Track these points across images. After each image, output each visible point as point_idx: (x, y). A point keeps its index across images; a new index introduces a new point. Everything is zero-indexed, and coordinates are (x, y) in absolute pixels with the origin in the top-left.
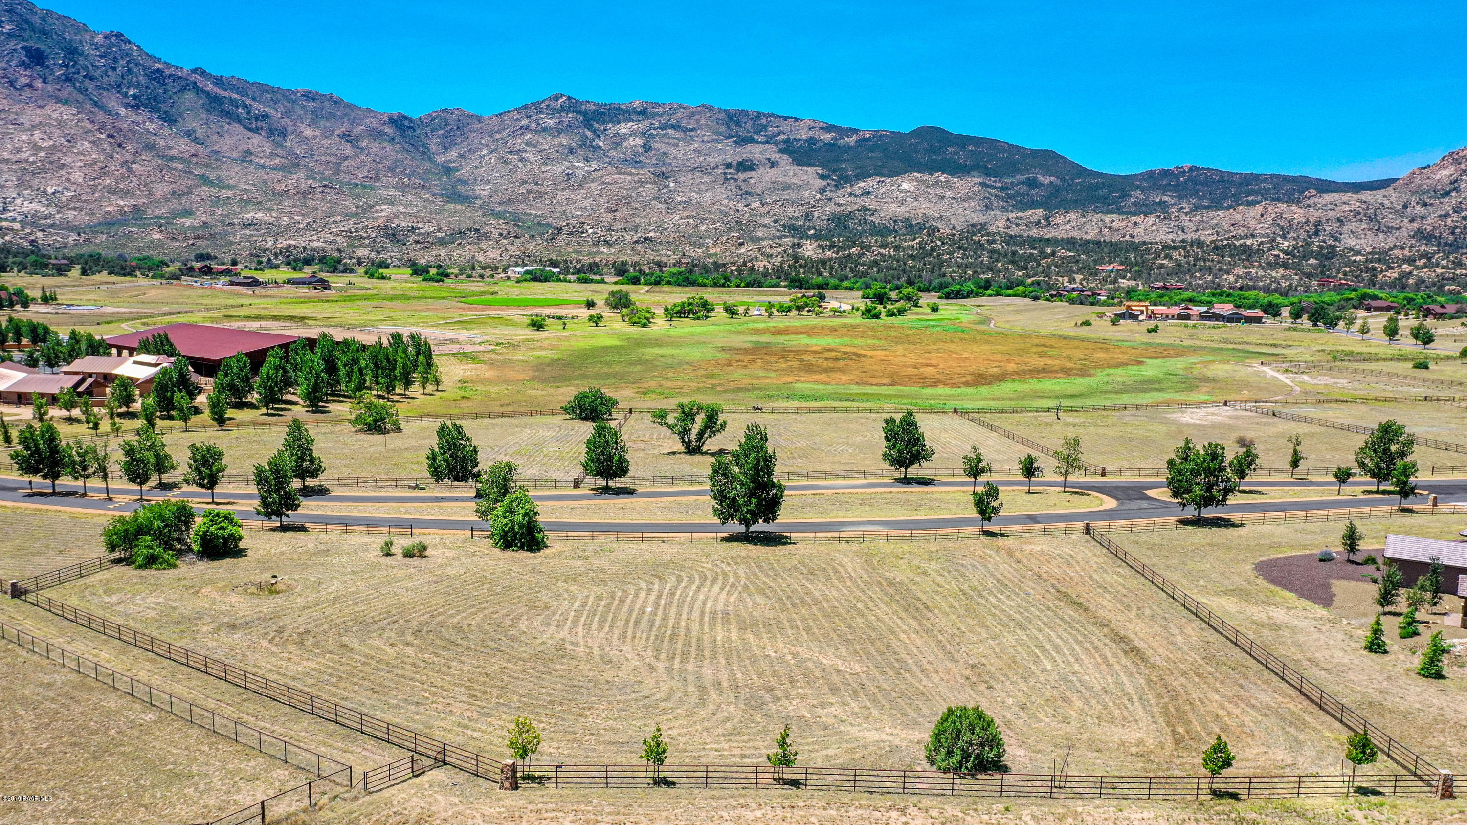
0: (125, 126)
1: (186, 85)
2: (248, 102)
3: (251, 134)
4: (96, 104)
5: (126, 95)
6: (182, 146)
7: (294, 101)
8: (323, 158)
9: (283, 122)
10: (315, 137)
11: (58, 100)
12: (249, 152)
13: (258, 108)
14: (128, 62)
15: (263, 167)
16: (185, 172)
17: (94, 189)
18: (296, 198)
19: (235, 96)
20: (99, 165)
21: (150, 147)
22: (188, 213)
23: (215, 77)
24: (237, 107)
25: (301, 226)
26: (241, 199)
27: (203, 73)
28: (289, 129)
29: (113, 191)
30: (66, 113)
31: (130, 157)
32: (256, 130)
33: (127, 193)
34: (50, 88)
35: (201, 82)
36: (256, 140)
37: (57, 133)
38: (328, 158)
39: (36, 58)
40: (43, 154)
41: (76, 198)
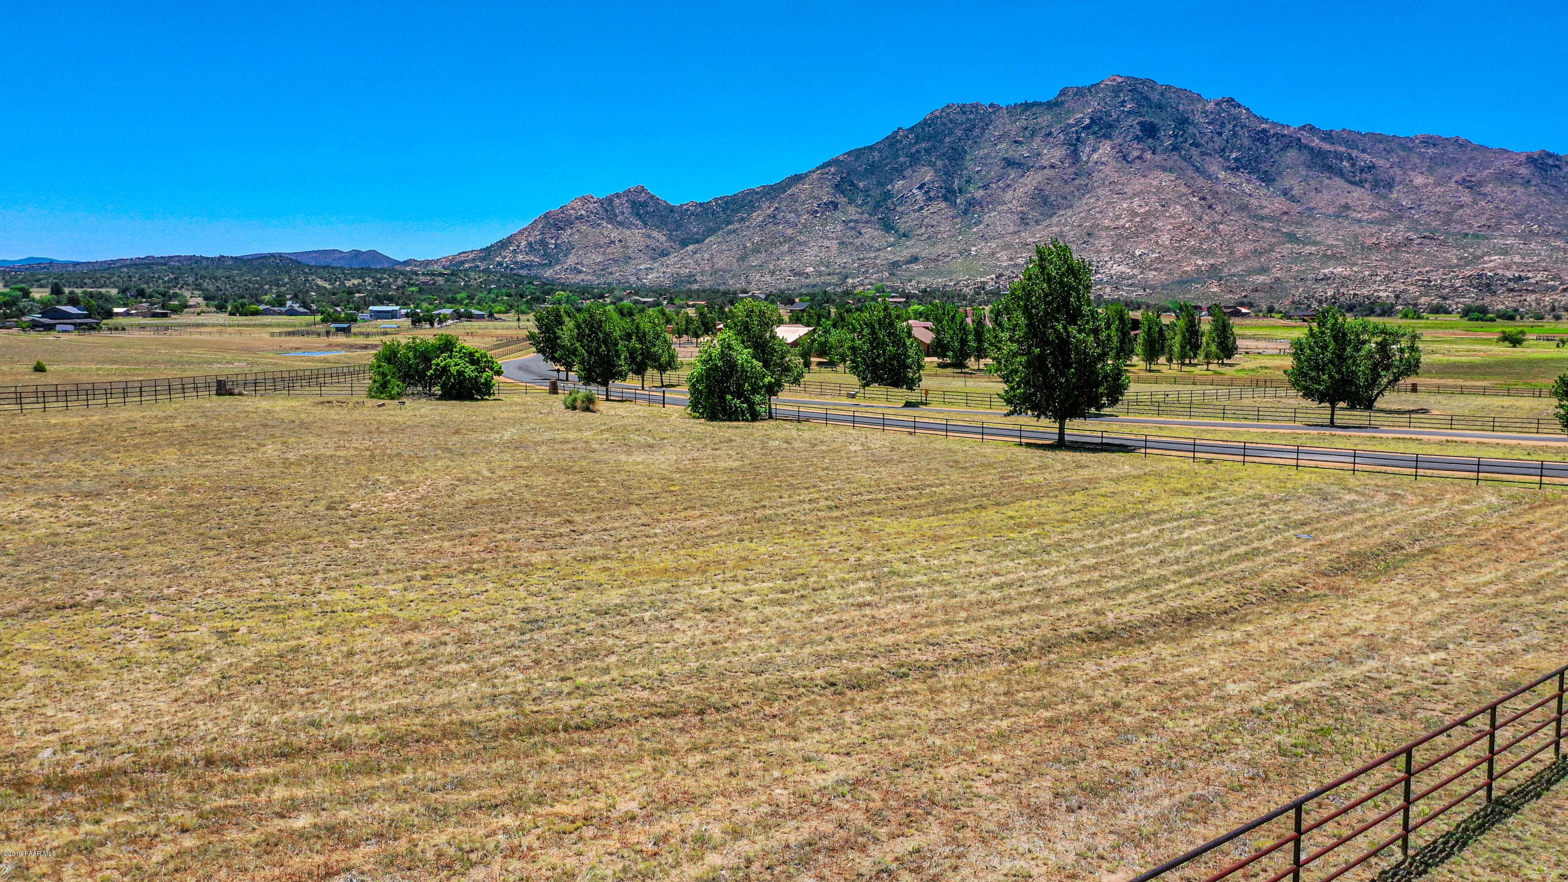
0: (1221, 188)
1: (1291, 142)
2: (1354, 153)
3: (1352, 187)
4: (1197, 169)
5: (1228, 159)
6: (1277, 204)
7: (1410, 149)
8: (1433, 208)
9: (1391, 172)
10: (1426, 185)
11: (1164, 169)
12: (1347, 207)
13: (1365, 159)
14: (1235, 126)
15: (1359, 221)
16: (1273, 230)
17: (1178, 250)
18: (1388, 251)
19: (1342, 149)
20: (1187, 227)
21: (1243, 208)
22: (1263, 270)
23: (1324, 132)
24: (1342, 160)
25: (1378, 278)
26: (1325, 255)
27: (1312, 129)
28: (1398, 179)
29: (1195, 252)
30: (1166, 179)
31: (1217, 218)
32: (1360, 184)
33: (1210, 253)
34: (1157, 158)
35: (1305, 137)
36: (1357, 192)
37: (1154, 199)
38: (1438, 208)
39: (1150, 131)
40: (1138, 219)
41: (1159, 260)
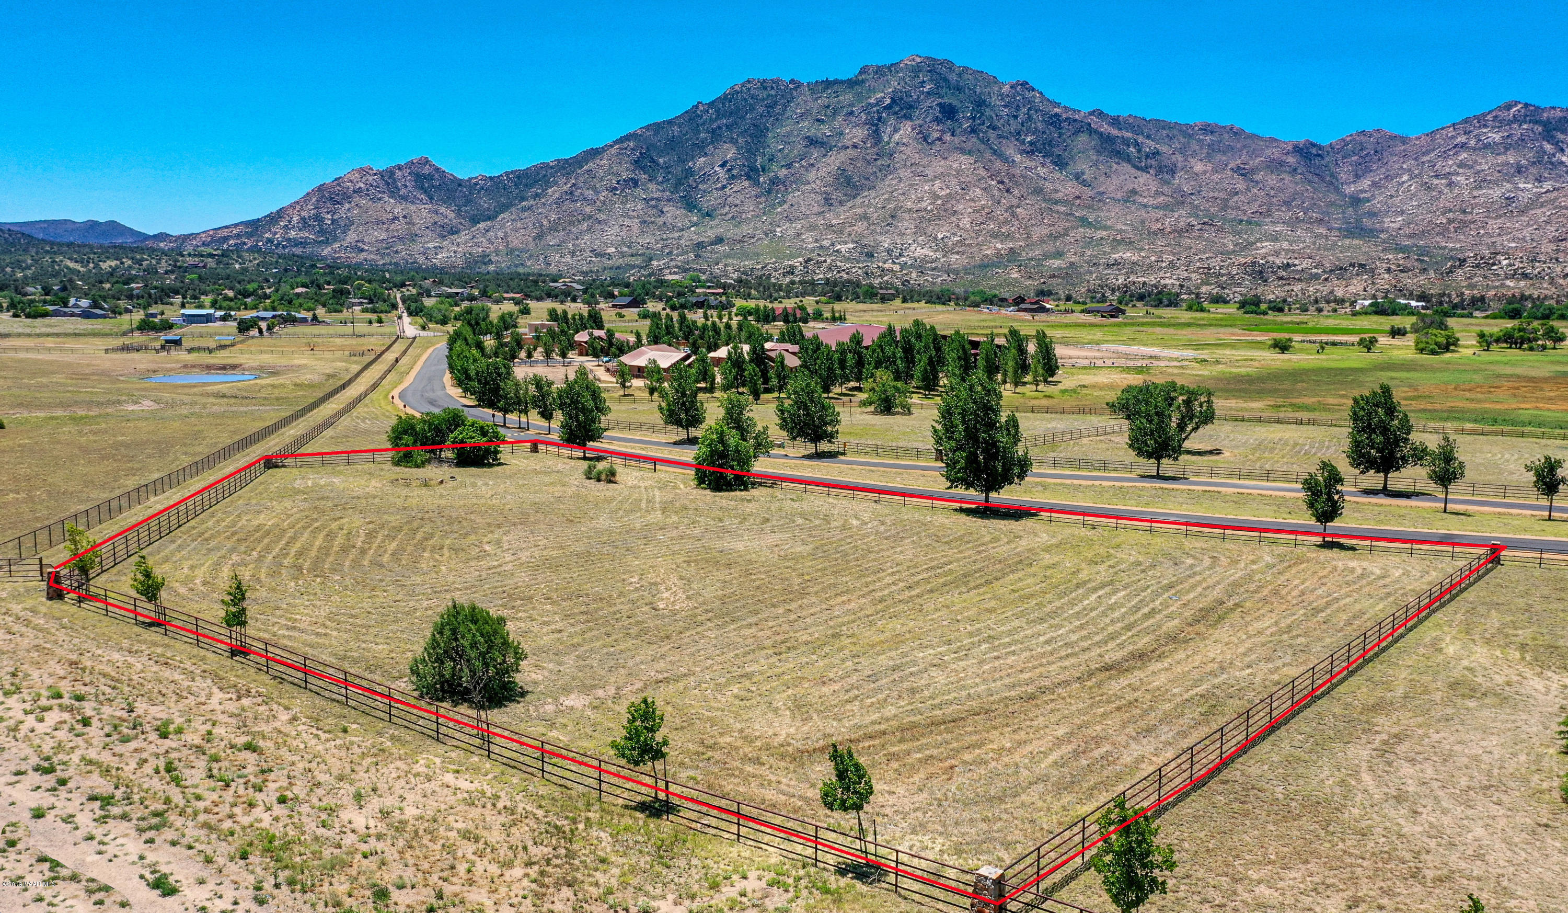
0: (1017, 172)
1: (1081, 126)
2: (1140, 139)
3: (1139, 173)
4: (995, 152)
5: (1023, 142)
6: (1069, 189)
7: (1191, 136)
8: (1211, 194)
9: (1174, 158)
10: (1205, 172)
11: (963, 151)
12: (1134, 192)
13: (1149, 145)
14: (1029, 109)
15: (1145, 206)
16: (1067, 214)
17: (978, 233)
18: (1171, 236)
19: (1128, 135)
20: (987, 210)
21: (1039, 191)
22: (1059, 255)
23: (1113, 118)
24: (1129, 146)
25: (1164, 265)
26: (1114, 240)
27: (1100, 114)
28: (1179, 165)
29: (995, 235)
30: (964, 162)
31: (1015, 202)
32: (1145, 169)
33: (1009, 236)
34: (956, 140)
35: (1094, 121)
36: (1143, 178)
37: (954, 182)
38: (1216, 195)
39: (949, 112)
40: (939, 202)
41: (961, 243)
